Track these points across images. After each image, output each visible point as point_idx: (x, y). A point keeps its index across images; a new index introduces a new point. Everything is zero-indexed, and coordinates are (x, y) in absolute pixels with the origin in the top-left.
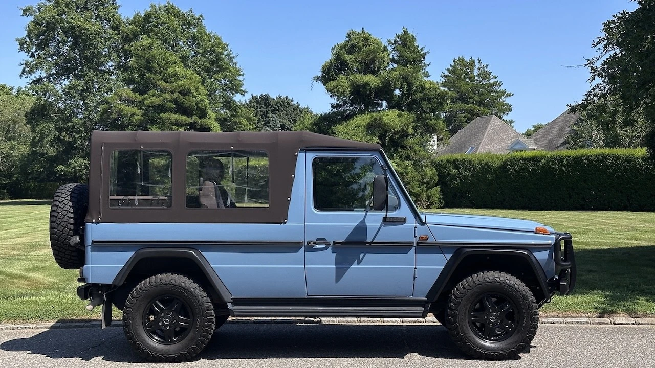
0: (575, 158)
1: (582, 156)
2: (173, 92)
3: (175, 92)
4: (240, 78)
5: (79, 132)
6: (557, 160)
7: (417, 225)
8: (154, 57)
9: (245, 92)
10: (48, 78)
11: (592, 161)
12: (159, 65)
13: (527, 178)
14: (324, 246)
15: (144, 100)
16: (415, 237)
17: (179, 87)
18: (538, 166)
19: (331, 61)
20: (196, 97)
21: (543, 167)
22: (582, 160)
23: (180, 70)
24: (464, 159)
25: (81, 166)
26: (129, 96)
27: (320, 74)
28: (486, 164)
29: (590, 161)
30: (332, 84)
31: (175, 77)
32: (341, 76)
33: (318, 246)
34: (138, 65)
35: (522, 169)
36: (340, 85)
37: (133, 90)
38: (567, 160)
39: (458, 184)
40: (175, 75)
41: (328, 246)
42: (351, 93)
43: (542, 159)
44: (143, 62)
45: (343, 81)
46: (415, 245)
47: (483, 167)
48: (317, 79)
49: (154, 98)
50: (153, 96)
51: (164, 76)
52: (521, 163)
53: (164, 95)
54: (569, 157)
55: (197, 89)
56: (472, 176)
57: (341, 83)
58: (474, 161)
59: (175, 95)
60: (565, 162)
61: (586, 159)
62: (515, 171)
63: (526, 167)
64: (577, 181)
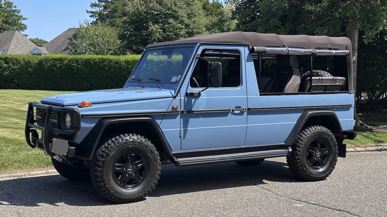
0: (86, 60)
1: (90, 59)
6: (75, 61)
11: (96, 62)
13: (56, 71)
18: (63, 64)
21: (66, 65)
22: (90, 62)
24: (12, 58)
28: (28, 61)
29: (95, 63)
35: (52, 65)
38: (81, 61)
39: (8, 74)
43: (65, 60)
47: (26, 63)
52: (51, 61)
54: (82, 59)
56: (18, 69)
58: (19, 59)
60: (80, 62)
61: (93, 61)
62: (48, 66)
63: (55, 65)
64: (87, 74)
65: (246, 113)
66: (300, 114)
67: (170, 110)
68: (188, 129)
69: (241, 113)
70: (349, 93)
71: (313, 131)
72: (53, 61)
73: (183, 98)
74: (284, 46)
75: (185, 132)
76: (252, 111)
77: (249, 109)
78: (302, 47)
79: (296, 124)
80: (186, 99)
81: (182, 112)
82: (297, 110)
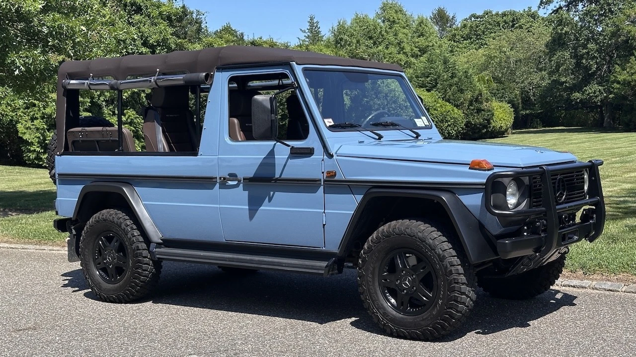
5: (594, 58)
7: (325, 157)
14: (235, 183)
16: (323, 173)
25: (595, 93)
33: (230, 183)
41: (239, 183)
46: (322, 184)
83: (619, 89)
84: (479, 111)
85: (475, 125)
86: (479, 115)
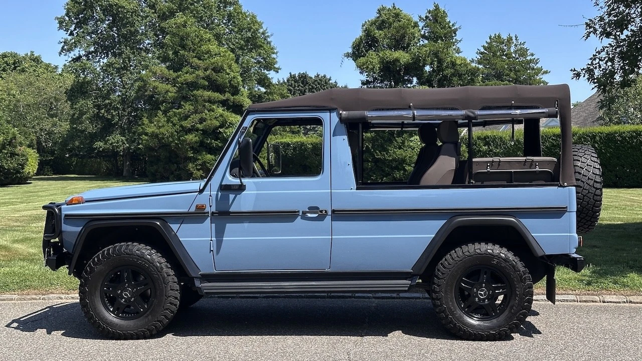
0: (608, 134)
1: (615, 133)
2: (206, 69)
3: (208, 70)
4: (274, 56)
5: (116, 109)
6: (589, 136)
8: (188, 35)
9: (279, 69)
10: (87, 56)
11: (625, 138)
12: (192, 42)
15: (178, 77)
17: (212, 64)
19: (361, 37)
20: (229, 74)
22: (615, 137)
23: (213, 47)
24: (495, 136)
25: (118, 142)
26: (163, 73)
27: (350, 51)
28: (518, 141)
30: (362, 60)
31: (209, 55)
32: (370, 52)
34: (172, 42)
35: (553, 145)
36: (370, 61)
37: (168, 68)
38: (600, 137)
40: (208, 52)
42: (381, 70)
43: (573, 136)
44: (177, 39)
45: (373, 58)
48: (348, 55)
49: (188, 75)
50: (186, 73)
51: (197, 53)
52: (552, 139)
53: (197, 72)
54: (601, 133)
55: (230, 67)
56: (503, 153)
57: (370, 59)
58: (505, 138)
59: (208, 72)
60: (598, 138)
61: (619, 136)
62: (547, 147)
63: (558, 144)
64: (609, 157)
65: (329, 218)
66: (443, 222)
67: (193, 209)
68: (224, 239)
69: (321, 217)
70: (559, 187)
71: (469, 252)
72: (554, 138)
73: (214, 193)
74: (409, 108)
75: (219, 243)
76: (340, 215)
77: (333, 211)
78: (451, 106)
79: (434, 238)
80: (220, 194)
81: (213, 213)
82: (439, 214)
83: (147, 140)
84: (13, 155)
85: (8, 170)
86: (13, 159)
